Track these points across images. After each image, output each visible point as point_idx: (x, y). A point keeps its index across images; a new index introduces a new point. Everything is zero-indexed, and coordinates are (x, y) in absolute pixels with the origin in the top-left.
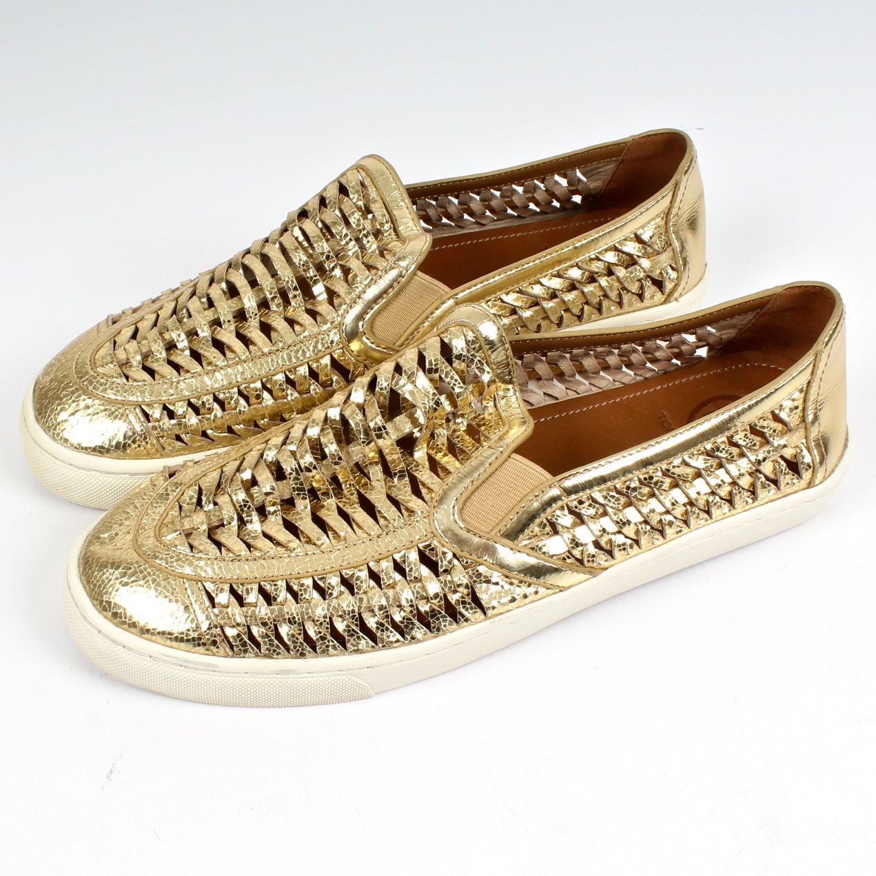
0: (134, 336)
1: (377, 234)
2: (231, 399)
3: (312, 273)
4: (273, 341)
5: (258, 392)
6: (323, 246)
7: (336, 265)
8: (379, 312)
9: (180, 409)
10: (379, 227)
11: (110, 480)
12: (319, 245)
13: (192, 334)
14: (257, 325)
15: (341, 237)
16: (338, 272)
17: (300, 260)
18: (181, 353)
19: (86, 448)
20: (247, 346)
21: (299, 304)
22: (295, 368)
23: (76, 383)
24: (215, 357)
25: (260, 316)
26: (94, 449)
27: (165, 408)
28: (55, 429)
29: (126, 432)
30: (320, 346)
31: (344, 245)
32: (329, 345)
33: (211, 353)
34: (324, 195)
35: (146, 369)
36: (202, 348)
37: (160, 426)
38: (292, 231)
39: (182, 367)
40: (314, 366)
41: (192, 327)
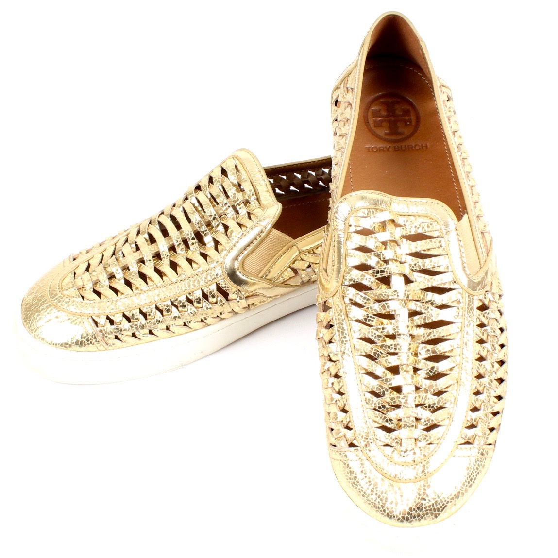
0: (87, 270)
1: (246, 203)
2: (151, 312)
3: (204, 228)
4: (179, 274)
5: (168, 308)
6: (210, 211)
7: (220, 224)
8: (248, 255)
9: (118, 318)
10: (247, 198)
12: (208, 210)
13: (126, 268)
14: (169, 263)
15: (223, 205)
16: (221, 228)
17: (196, 220)
18: (118, 281)
19: (56, 345)
20: (162, 277)
21: (196, 249)
22: (193, 292)
23: (49, 301)
24: (140, 285)
25: (170, 257)
26: (62, 345)
27: (108, 318)
28: (36, 331)
29: (83, 334)
30: (209, 278)
31: (225, 210)
32: (216, 277)
33: (137, 282)
34: (212, 175)
35: (95, 292)
36: (132, 279)
37: (104, 330)
38: (191, 199)
39: (119, 291)
40: (205, 291)
41: (125, 264)
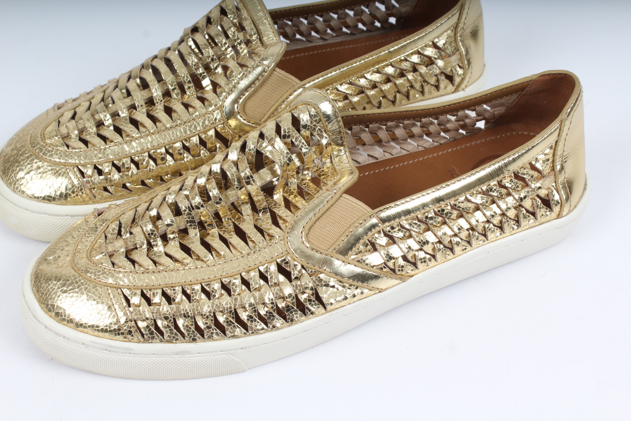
0: (73, 117)
1: (248, 43)
2: (144, 161)
3: (201, 71)
4: (174, 119)
5: (163, 156)
6: (209, 52)
7: (218, 65)
8: (249, 97)
9: (106, 168)
10: (249, 38)
11: (56, 220)
12: (206, 51)
13: (115, 115)
14: (162, 108)
15: (221, 44)
16: (220, 70)
17: (193, 61)
18: (107, 128)
19: (38, 198)
20: (155, 123)
21: (192, 93)
22: (189, 138)
23: (30, 151)
24: (131, 131)
25: (164, 102)
26: (44, 198)
27: (96, 167)
28: (15, 184)
29: (67, 185)
30: (207, 122)
31: (224, 50)
32: (214, 121)
33: (129, 128)
34: (210, 16)
35: (81, 140)
36: (122, 125)
37: (92, 181)
38: (187, 41)
39: (108, 139)
40: (203, 136)
41: (115, 110)
